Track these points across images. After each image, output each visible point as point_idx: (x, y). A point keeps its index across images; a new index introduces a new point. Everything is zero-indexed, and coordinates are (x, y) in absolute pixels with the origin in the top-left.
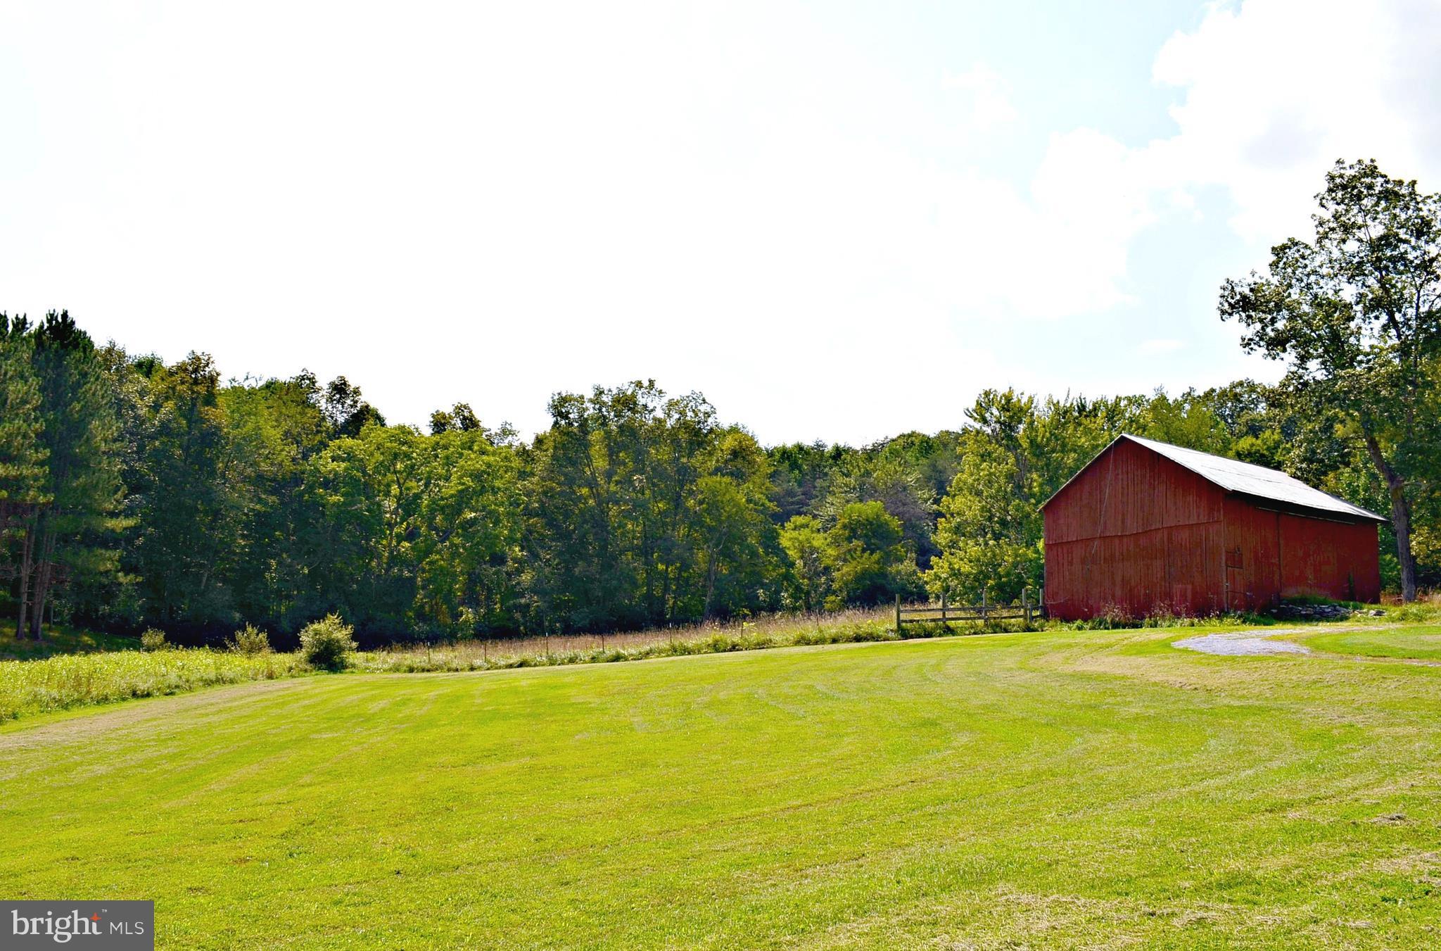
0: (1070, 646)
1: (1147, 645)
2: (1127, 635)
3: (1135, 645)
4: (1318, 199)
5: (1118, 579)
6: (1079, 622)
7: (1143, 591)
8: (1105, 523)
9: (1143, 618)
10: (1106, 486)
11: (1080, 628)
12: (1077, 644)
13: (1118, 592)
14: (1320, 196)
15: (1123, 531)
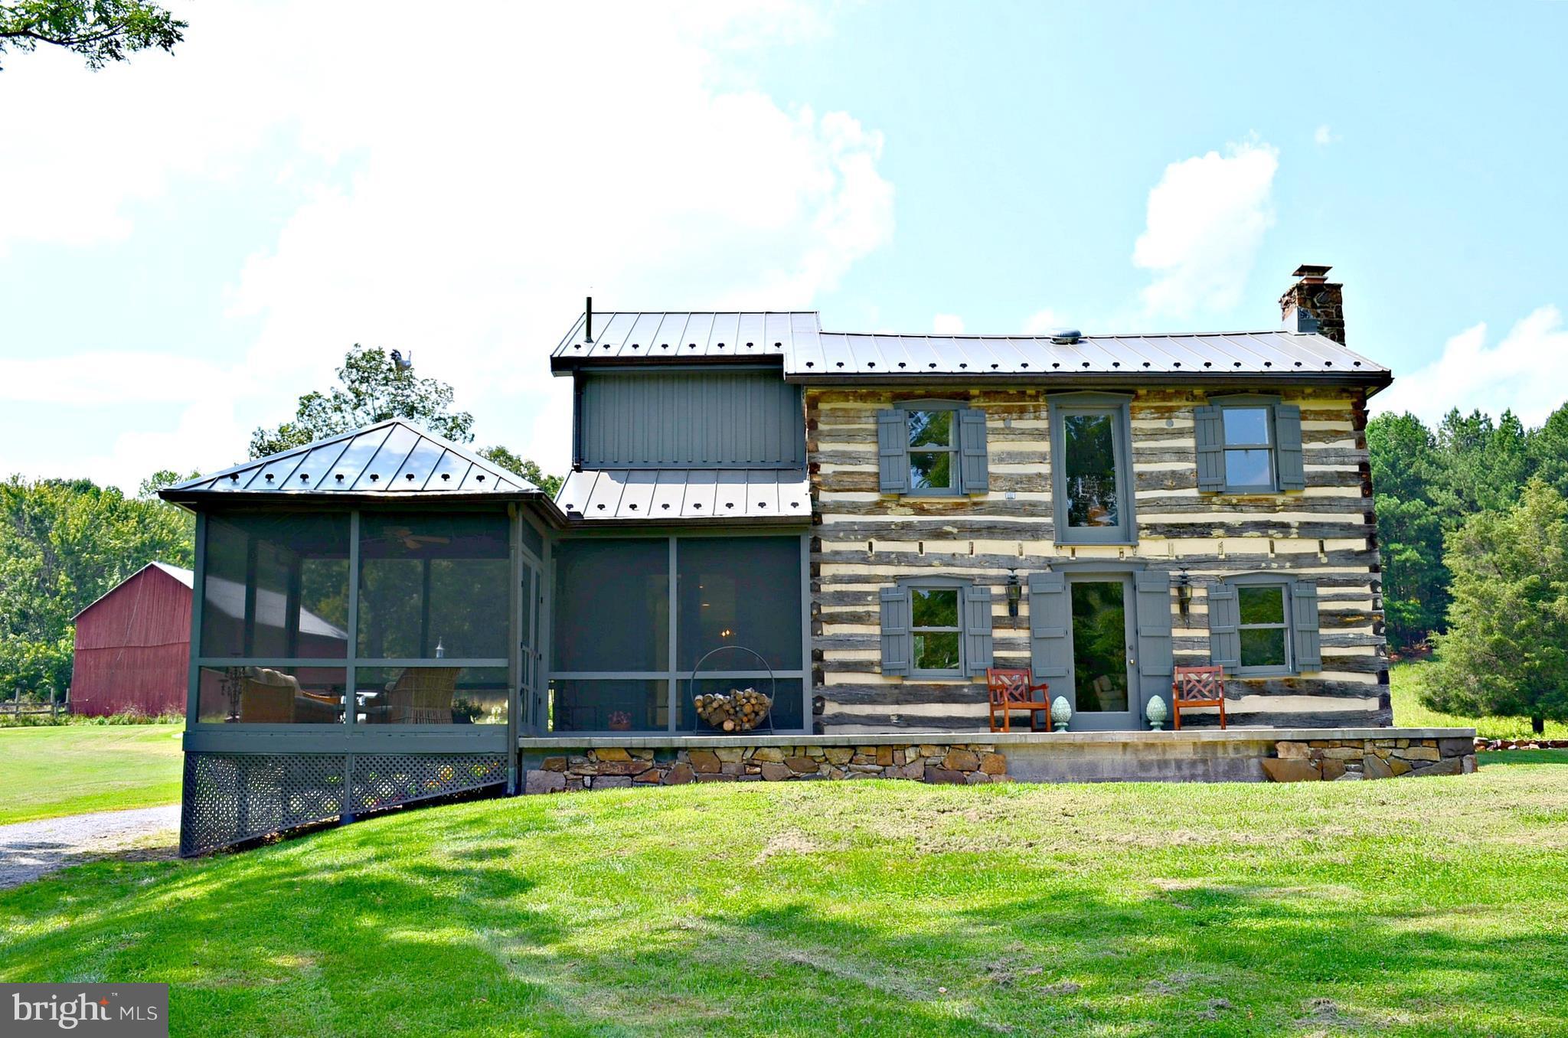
0: (97, 737)
1: (156, 736)
2: (141, 729)
3: (147, 736)
4: (338, 372)
5: (138, 683)
6: (101, 718)
7: (157, 694)
8: (131, 634)
9: (156, 715)
10: (134, 605)
11: (101, 723)
12: (102, 736)
13: (137, 694)
14: (341, 370)
15: (145, 642)
